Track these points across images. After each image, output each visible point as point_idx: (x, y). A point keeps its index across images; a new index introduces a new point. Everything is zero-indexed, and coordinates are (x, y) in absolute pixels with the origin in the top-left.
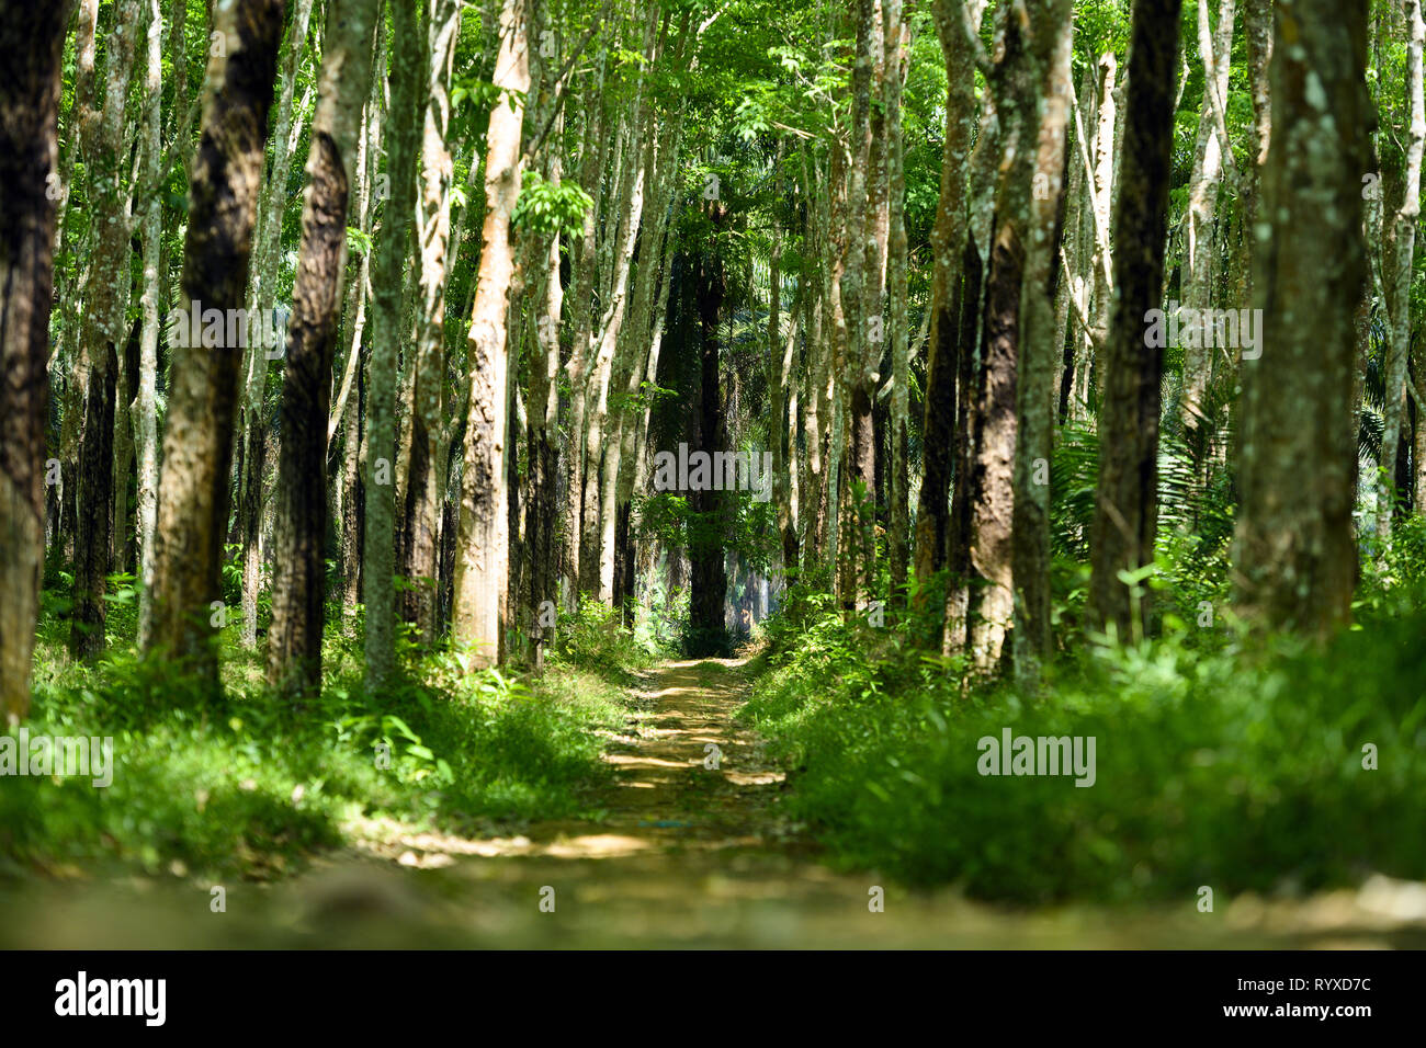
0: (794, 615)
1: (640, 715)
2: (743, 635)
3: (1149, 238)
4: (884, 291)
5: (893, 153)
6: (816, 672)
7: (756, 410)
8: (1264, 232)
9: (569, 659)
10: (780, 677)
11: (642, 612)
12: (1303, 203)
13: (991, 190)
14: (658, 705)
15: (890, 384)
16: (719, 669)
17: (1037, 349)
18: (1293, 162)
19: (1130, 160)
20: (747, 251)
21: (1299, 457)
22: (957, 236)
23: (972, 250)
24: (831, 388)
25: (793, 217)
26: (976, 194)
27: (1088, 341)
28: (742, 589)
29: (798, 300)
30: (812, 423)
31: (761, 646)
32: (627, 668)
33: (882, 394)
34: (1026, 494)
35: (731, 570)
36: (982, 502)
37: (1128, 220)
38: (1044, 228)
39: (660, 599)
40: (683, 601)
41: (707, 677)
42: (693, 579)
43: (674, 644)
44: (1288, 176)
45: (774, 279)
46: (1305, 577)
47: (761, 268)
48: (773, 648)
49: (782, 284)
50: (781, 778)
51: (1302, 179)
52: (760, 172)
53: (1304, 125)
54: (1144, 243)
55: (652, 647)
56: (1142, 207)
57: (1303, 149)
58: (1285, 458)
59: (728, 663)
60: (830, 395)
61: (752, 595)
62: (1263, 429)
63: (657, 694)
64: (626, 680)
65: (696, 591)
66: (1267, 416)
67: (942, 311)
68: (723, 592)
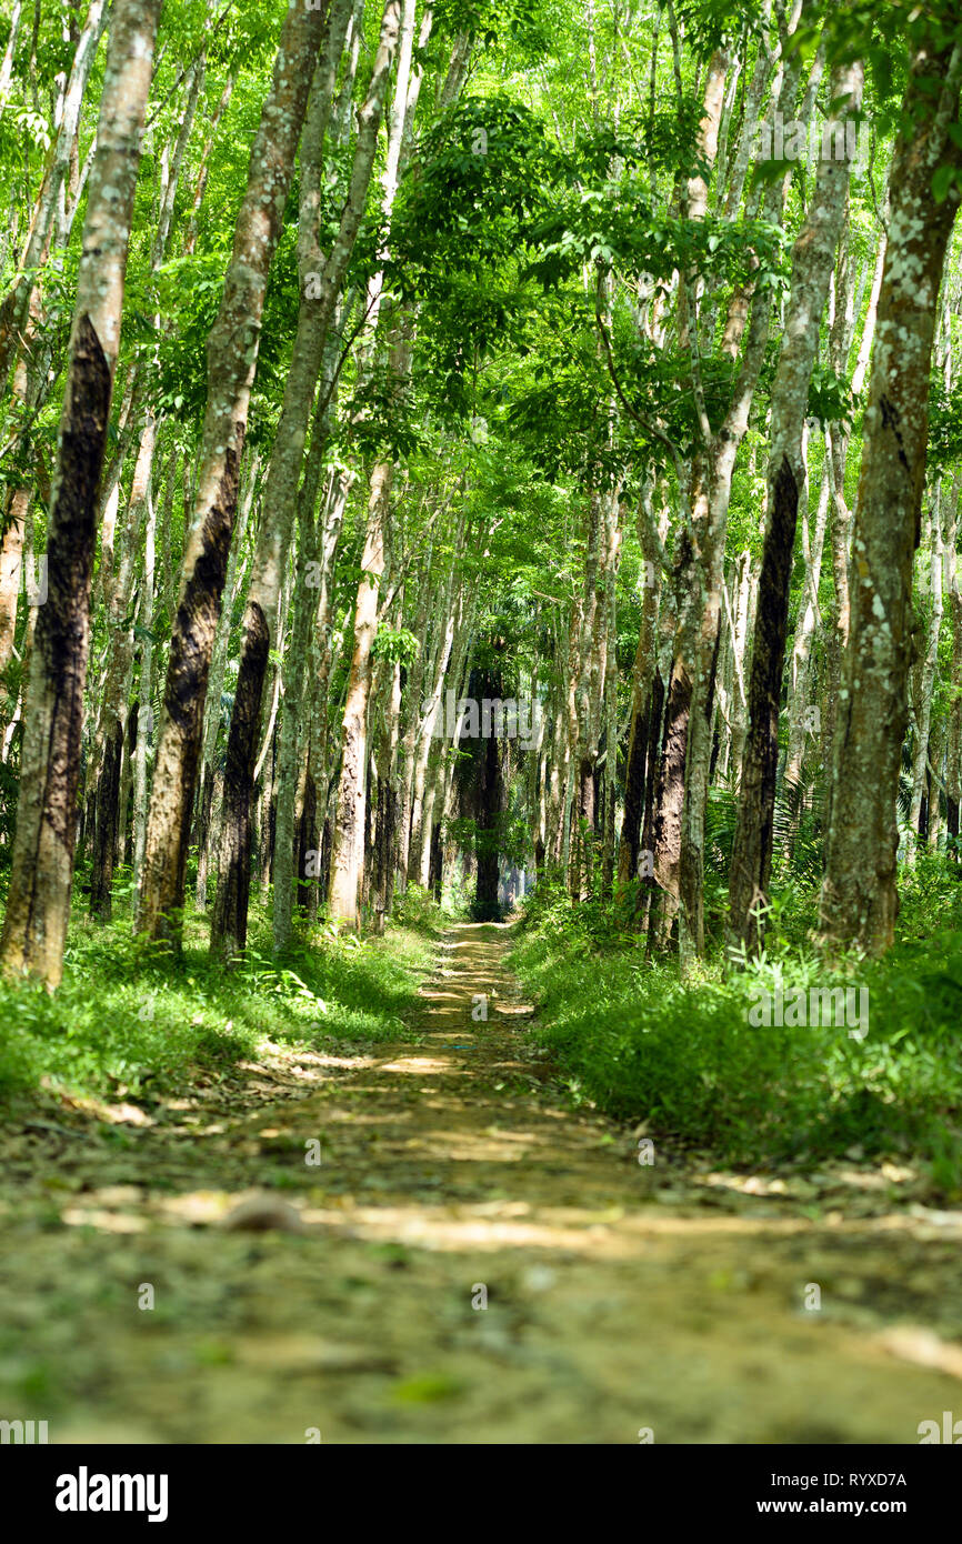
0: (541, 898)
1: (443, 960)
2: (508, 907)
3: (771, 686)
4: (601, 699)
5: (610, 615)
6: (554, 936)
7: (520, 766)
8: (844, 694)
9: (401, 923)
10: (531, 937)
11: (446, 891)
12: (869, 676)
13: (671, 643)
14: (455, 953)
15: (605, 756)
16: (493, 930)
17: (699, 749)
18: (863, 651)
19: (761, 638)
20: (518, 669)
21: (863, 836)
22: (649, 669)
23: (658, 680)
24: (567, 755)
25: (547, 647)
26: (662, 645)
27: (729, 731)
28: (508, 875)
29: (548, 699)
30: (555, 776)
31: (519, 916)
32: (436, 929)
33: (599, 762)
34: (689, 839)
35: (502, 864)
36: (661, 840)
37: (757, 675)
38: (704, 673)
39: (458, 880)
40: (472, 883)
41: (486, 935)
42: (479, 869)
43: (466, 911)
44: (860, 659)
45: (534, 685)
46: (865, 912)
47: (525, 677)
48: (526, 920)
49: (538, 688)
50: (531, 1009)
51: (869, 662)
52: (525, 619)
53: (870, 628)
54: (767, 690)
55: (452, 914)
56: (767, 667)
57: (870, 643)
58: (854, 837)
59: (499, 926)
60: (567, 760)
61: (515, 879)
62: (840, 818)
63: (454, 946)
64: (435, 936)
65: (480, 877)
66: (844, 810)
67: (639, 716)
68: (497, 879)
